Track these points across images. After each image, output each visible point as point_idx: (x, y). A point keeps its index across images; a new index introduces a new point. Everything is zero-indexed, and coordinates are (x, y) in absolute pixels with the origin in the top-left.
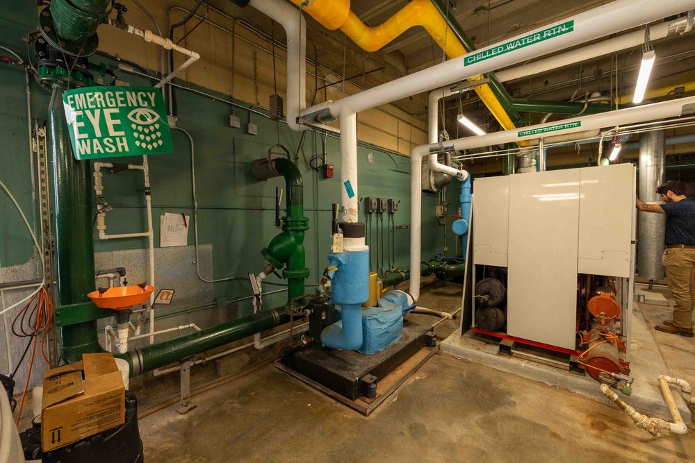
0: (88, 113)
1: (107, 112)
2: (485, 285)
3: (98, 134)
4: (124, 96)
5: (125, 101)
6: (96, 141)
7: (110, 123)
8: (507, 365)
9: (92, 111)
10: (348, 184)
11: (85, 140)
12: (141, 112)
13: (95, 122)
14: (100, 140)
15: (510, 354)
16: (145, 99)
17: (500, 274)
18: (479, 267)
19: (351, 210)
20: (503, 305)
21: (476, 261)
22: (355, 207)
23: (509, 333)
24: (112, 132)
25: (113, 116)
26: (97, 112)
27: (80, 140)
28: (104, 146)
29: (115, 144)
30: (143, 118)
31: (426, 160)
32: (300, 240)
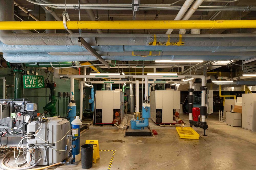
0: (30, 80)
1: (34, 80)
2: (98, 113)
3: (31, 84)
4: (37, 77)
5: (37, 78)
6: (30, 85)
7: (34, 82)
8: (102, 128)
9: (31, 80)
10: (72, 92)
11: (28, 85)
12: (40, 80)
13: (31, 82)
14: (31, 85)
15: (103, 126)
16: (41, 78)
17: (101, 110)
18: (97, 109)
19: (73, 98)
20: (101, 117)
21: (96, 108)
22: (74, 97)
23: (103, 122)
24: (34, 84)
25: (35, 81)
26: (32, 80)
27: (26, 85)
28: (32, 86)
29: (34, 86)
30: (40, 81)
31: (84, 84)
32: (55, 104)
